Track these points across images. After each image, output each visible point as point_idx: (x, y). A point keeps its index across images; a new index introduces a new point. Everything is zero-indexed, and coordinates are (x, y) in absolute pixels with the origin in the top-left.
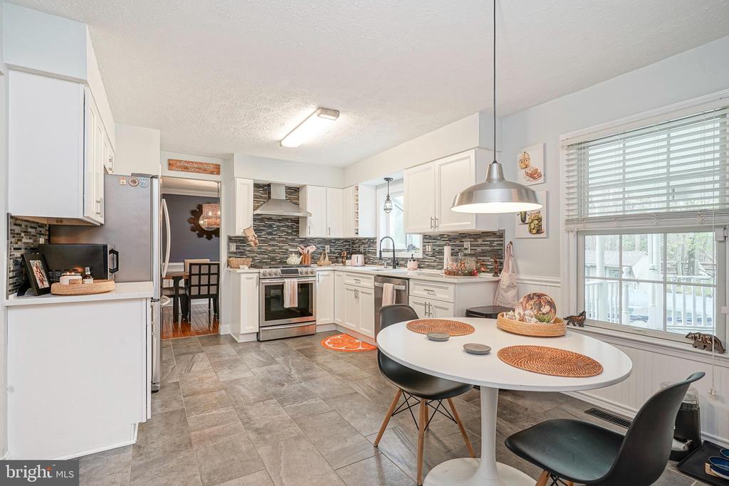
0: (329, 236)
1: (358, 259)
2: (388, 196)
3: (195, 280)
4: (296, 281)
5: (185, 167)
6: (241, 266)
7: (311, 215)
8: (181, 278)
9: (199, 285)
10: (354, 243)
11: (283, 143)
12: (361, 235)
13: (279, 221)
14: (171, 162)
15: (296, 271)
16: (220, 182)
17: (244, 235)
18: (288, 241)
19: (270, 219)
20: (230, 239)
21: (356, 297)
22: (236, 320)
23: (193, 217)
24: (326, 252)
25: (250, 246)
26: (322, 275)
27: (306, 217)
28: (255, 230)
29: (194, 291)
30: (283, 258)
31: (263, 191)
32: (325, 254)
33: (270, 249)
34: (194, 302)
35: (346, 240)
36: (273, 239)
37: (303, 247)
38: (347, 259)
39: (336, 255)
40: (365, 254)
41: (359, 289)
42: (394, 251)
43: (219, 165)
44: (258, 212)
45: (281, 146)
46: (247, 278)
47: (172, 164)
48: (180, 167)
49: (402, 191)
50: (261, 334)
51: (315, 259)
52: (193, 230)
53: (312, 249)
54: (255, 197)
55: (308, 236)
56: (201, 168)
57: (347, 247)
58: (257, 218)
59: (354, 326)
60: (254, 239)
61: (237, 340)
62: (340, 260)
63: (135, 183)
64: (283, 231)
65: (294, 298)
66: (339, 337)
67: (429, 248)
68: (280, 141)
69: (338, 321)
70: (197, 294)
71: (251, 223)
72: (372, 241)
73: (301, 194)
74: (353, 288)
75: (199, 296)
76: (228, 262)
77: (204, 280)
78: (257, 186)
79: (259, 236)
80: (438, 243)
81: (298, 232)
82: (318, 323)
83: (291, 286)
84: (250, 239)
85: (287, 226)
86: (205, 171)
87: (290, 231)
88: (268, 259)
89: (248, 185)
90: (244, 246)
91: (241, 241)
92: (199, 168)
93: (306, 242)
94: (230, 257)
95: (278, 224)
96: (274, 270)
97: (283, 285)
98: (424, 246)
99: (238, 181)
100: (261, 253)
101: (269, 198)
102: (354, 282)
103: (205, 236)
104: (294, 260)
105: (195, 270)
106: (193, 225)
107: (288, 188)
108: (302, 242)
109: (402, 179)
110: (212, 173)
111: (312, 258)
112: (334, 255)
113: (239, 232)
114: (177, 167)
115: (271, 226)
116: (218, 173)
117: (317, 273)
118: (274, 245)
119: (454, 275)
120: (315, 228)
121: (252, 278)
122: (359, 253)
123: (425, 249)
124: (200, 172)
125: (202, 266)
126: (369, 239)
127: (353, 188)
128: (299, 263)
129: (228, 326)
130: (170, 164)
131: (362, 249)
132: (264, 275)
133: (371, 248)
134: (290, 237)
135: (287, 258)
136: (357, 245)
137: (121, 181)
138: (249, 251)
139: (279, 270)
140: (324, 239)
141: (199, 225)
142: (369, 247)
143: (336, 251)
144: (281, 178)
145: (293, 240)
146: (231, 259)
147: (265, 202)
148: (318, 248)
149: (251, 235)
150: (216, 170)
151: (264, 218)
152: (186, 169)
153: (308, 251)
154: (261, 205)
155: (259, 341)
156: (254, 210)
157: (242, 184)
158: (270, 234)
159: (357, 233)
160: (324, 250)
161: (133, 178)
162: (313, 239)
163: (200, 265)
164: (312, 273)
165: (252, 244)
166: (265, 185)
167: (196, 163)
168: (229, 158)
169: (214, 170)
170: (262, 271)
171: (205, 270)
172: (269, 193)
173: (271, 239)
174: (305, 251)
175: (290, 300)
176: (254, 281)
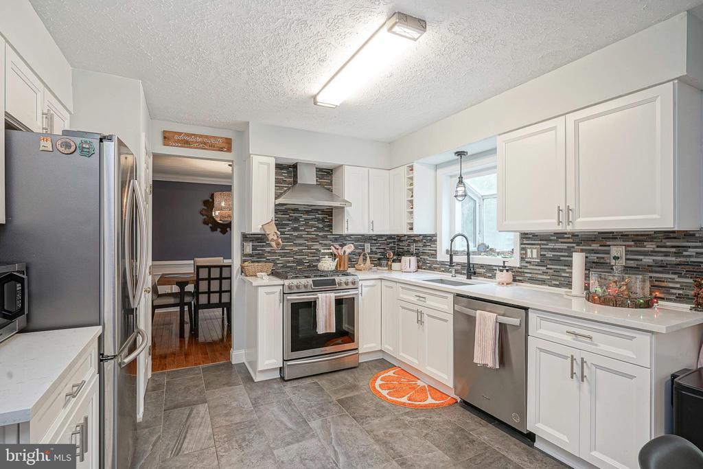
0: (371, 233)
1: (409, 262)
2: (461, 177)
3: (203, 286)
4: (332, 296)
5: (186, 141)
6: (259, 274)
7: (350, 204)
8: (187, 283)
9: (209, 293)
10: (400, 240)
11: (319, 99)
12: (416, 232)
13: (307, 212)
14: (167, 134)
15: (333, 282)
16: (232, 161)
17: (263, 232)
18: (320, 239)
19: (296, 210)
20: (246, 237)
21: (420, 322)
22: (252, 344)
23: (205, 208)
24: (366, 252)
25: (269, 245)
26: (365, 286)
27: (343, 208)
28: (276, 225)
29: (203, 299)
30: (314, 261)
31: (288, 172)
32: (364, 255)
33: (296, 249)
34: (203, 313)
35: (390, 237)
36: (300, 237)
37: (338, 247)
38: (394, 261)
39: (378, 256)
40: (417, 255)
41: (425, 311)
42: (468, 254)
43: (231, 139)
44: (281, 201)
45: (315, 103)
46: (267, 293)
47: (168, 138)
48: (178, 141)
49: (495, 167)
50: (286, 370)
51: (352, 262)
52: (205, 223)
53: (349, 248)
54: (277, 181)
55: (345, 232)
56: (206, 143)
57: (392, 245)
58: (281, 210)
59: (416, 361)
60: (275, 238)
61: (254, 378)
62: (384, 262)
63: (70, 147)
64: (312, 226)
65: (330, 320)
66: (391, 373)
67: (533, 254)
68: (314, 97)
69: (388, 348)
70: (207, 303)
71: (271, 215)
72: (430, 239)
73: (335, 177)
74: (415, 308)
75: (209, 306)
76: (242, 268)
77: (215, 286)
78: (279, 167)
79: (282, 233)
80: (551, 245)
81: (330, 226)
82: (360, 351)
83: (325, 303)
84: (270, 237)
85: (318, 220)
86: (212, 147)
87: (321, 226)
88: (293, 262)
89: (268, 165)
90: (263, 246)
91: (259, 239)
92: (205, 144)
93: (342, 240)
94: (244, 261)
95: (306, 216)
96: (303, 281)
97: (315, 302)
98: (522, 249)
99: (256, 160)
100: (285, 255)
101: (295, 182)
102: (415, 299)
103: (219, 230)
104: (327, 264)
105: (204, 274)
106: (205, 217)
107: (319, 170)
108: (336, 240)
109: (495, 150)
110: (221, 149)
111: (350, 260)
112: (376, 256)
113: (256, 228)
114: (175, 142)
115: (296, 220)
116: (229, 150)
117: (360, 283)
118: (300, 245)
119: (615, 305)
120: (355, 222)
121: (273, 293)
122: (410, 253)
123: (526, 254)
124: (205, 149)
125: (212, 269)
126: (425, 236)
127: (404, 169)
128: (334, 268)
129: (243, 351)
130: (165, 138)
131: (413, 248)
132: (290, 288)
133: (428, 248)
134: (321, 234)
135: (318, 261)
136: (405, 243)
137: (42, 143)
138: (269, 252)
139: (310, 281)
140: (363, 235)
141: (213, 218)
142: (425, 246)
143: (378, 251)
144: (310, 155)
145: (325, 237)
146: (246, 263)
147: (289, 188)
148: (356, 247)
149: (273, 233)
150: (227, 145)
151: (289, 209)
152: (186, 143)
153: (345, 252)
154: (285, 192)
155: (282, 378)
156: (276, 199)
157: (261, 163)
158: (295, 229)
159: (412, 229)
160: (364, 250)
161: (67, 139)
162: (349, 236)
163: (209, 267)
164: (354, 283)
165: (273, 244)
166: (290, 166)
167: (201, 136)
168: (243, 130)
169: (224, 145)
170: (287, 282)
171: (215, 273)
172: (295, 176)
173: (296, 237)
174: (341, 252)
175: (325, 322)
176: (277, 297)
